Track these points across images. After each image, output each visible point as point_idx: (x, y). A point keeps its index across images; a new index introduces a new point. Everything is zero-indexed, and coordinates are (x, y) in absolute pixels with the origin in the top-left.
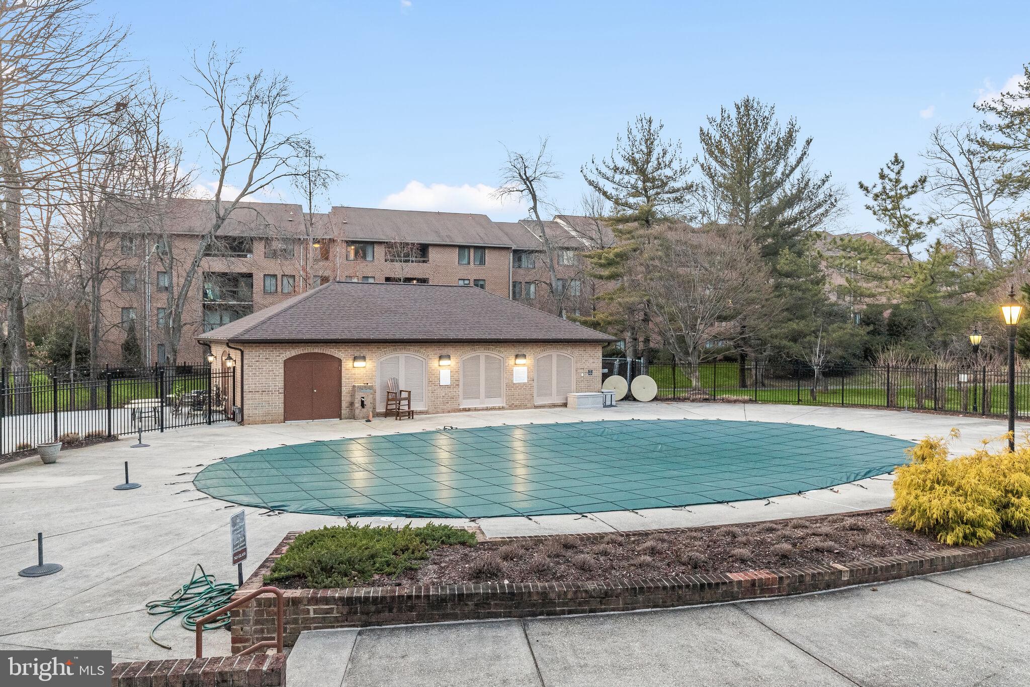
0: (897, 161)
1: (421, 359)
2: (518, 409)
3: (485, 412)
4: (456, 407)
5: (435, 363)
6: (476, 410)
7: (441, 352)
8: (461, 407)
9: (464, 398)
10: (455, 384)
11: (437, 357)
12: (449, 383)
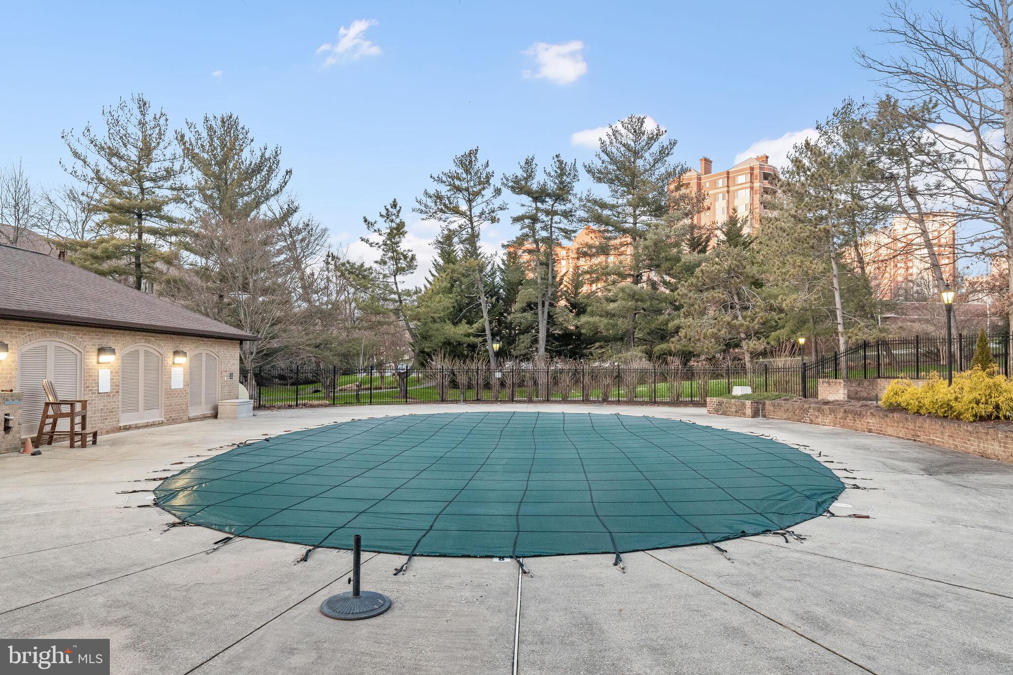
0: (394, 205)
1: (76, 352)
2: (176, 423)
3: (146, 430)
4: (115, 424)
5: (92, 359)
6: (137, 427)
7: (100, 341)
8: (122, 424)
9: (124, 412)
10: (115, 392)
11: (95, 349)
12: (108, 390)
